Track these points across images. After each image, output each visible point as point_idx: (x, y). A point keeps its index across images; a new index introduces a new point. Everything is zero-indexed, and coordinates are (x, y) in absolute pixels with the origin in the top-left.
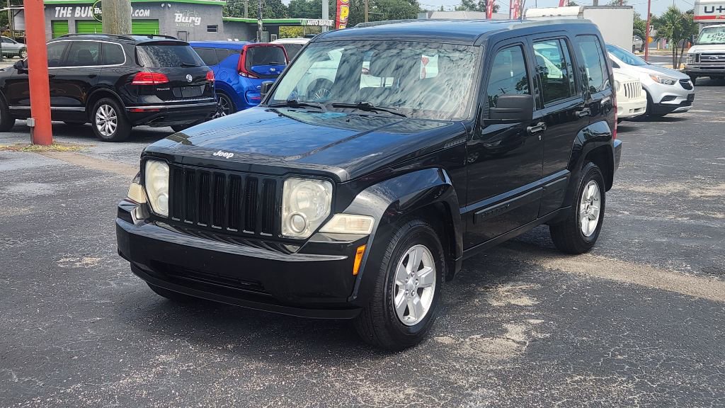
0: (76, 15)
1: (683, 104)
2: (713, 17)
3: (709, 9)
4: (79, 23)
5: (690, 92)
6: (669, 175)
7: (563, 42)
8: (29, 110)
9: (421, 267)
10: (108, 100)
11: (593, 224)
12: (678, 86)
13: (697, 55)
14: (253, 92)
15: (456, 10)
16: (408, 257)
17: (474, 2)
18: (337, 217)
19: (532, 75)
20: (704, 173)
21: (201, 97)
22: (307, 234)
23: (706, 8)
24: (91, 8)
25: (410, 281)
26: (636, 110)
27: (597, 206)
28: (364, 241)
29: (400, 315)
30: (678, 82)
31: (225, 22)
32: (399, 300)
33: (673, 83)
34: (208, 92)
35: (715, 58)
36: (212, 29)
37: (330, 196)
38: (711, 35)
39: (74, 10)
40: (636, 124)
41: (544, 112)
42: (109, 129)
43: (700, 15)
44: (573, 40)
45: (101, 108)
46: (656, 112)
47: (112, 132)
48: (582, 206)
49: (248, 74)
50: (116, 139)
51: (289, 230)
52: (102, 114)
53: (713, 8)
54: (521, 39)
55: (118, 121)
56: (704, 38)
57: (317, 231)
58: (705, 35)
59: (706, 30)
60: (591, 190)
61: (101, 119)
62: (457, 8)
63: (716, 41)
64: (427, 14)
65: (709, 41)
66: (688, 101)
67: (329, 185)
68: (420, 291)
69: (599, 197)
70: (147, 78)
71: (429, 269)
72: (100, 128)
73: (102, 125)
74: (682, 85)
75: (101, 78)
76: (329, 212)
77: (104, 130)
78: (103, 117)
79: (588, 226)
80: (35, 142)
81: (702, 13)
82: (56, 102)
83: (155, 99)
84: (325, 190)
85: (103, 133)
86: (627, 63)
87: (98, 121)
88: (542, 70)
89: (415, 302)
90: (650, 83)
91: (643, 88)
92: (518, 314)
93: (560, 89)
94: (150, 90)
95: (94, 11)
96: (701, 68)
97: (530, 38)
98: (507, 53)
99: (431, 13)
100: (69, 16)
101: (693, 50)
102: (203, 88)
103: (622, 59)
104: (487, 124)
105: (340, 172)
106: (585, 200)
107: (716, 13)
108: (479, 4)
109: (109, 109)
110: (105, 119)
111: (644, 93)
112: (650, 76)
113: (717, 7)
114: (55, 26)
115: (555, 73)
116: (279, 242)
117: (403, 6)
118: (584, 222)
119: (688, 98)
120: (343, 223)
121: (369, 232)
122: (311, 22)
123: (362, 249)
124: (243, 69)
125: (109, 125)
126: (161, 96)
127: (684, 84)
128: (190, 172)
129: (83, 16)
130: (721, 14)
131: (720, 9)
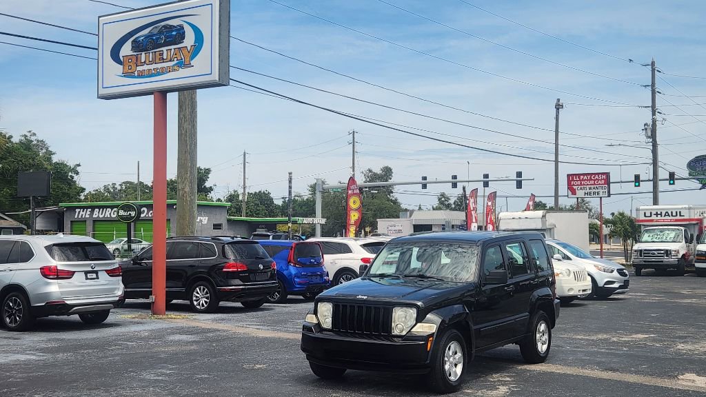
0: (94, 216)
1: (620, 287)
2: (652, 221)
3: (648, 214)
4: (97, 223)
5: (626, 278)
6: (601, 331)
7: (522, 244)
8: (151, 291)
9: (456, 353)
10: (204, 283)
11: (545, 347)
12: (616, 274)
13: (641, 251)
14: (298, 277)
15: (434, 209)
16: (450, 347)
17: (450, 202)
18: (419, 324)
19: (506, 263)
20: (624, 330)
21: (268, 280)
22: (404, 333)
23: (645, 213)
24: (116, 209)
25: (451, 359)
26: (584, 291)
27: (546, 337)
28: (432, 335)
29: (448, 375)
30: (615, 271)
31: (229, 221)
32: (447, 367)
33: (612, 271)
34: (272, 278)
35: (654, 254)
36: (217, 227)
37: (415, 315)
38: (651, 235)
39: (92, 212)
40: (586, 302)
41: (514, 281)
42: (203, 304)
43: (641, 219)
44: (528, 243)
45: (198, 289)
46: (600, 293)
47: (206, 306)
48: (538, 335)
49: (295, 264)
50: (208, 310)
51: (396, 332)
52: (197, 293)
53: (651, 213)
54: (500, 243)
55: (211, 298)
56: (646, 237)
57: (410, 331)
58: (646, 235)
59: (647, 231)
60: (543, 327)
61: (197, 297)
62: (435, 207)
63: (655, 240)
64: (408, 213)
65: (649, 239)
66: (625, 285)
67: (415, 310)
68: (456, 365)
69: (547, 331)
70: (233, 267)
71: (459, 355)
72: (195, 303)
73: (197, 301)
74: (619, 273)
75: (199, 267)
76: (414, 322)
77: (199, 305)
78: (198, 295)
79: (542, 348)
80: (154, 313)
81: (642, 217)
82: (170, 285)
83: (238, 282)
84: (413, 313)
85: (198, 307)
86: (577, 256)
87: (194, 298)
88: (512, 259)
89: (454, 370)
90: (594, 271)
91: (589, 275)
92: (504, 383)
93: (521, 269)
94: (234, 275)
95: (118, 212)
96: (645, 261)
97: (504, 242)
98: (492, 250)
99: (412, 212)
100: (87, 216)
101: (637, 247)
102: (269, 273)
103: (573, 253)
104: (485, 284)
105: (419, 303)
106: (539, 332)
107: (654, 217)
108: (454, 204)
109: (204, 289)
110: (200, 297)
111: (589, 279)
112: (595, 266)
113: (654, 212)
114: (96, 226)
115: (520, 261)
116: (391, 337)
117: (386, 205)
118: (539, 345)
119: (624, 283)
120: (423, 327)
121: (434, 331)
122: (307, 220)
123: (431, 339)
124: (292, 260)
125: (203, 301)
126: (242, 279)
127: (620, 272)
128: (345, 306)
129: (101, 216)
130: (658, 218)
131: (657, 214)
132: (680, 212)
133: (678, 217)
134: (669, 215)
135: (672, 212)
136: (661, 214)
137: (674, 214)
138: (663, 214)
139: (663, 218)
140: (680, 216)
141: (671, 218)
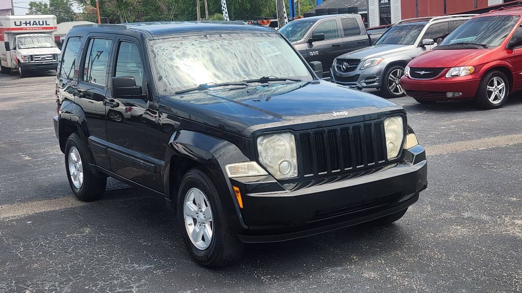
2: (22, 29)
3: (18, 23)
13: (31, 56)
23: (15, 22)
43: (12, 27)
53: (21, 22)
107: (23, 26)
113: (23, 22)
130: (26, 27)
131: (26, 24)
132: (46, 22)
133: (45, 26)
134: (36, 24)
135: (39, 22)
136: (30, 23)
137: (41, 23)
138: (32, 24)
139: (32, 26)
140: (46, 24)
141: (39, 26)
